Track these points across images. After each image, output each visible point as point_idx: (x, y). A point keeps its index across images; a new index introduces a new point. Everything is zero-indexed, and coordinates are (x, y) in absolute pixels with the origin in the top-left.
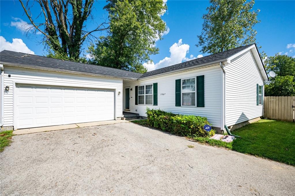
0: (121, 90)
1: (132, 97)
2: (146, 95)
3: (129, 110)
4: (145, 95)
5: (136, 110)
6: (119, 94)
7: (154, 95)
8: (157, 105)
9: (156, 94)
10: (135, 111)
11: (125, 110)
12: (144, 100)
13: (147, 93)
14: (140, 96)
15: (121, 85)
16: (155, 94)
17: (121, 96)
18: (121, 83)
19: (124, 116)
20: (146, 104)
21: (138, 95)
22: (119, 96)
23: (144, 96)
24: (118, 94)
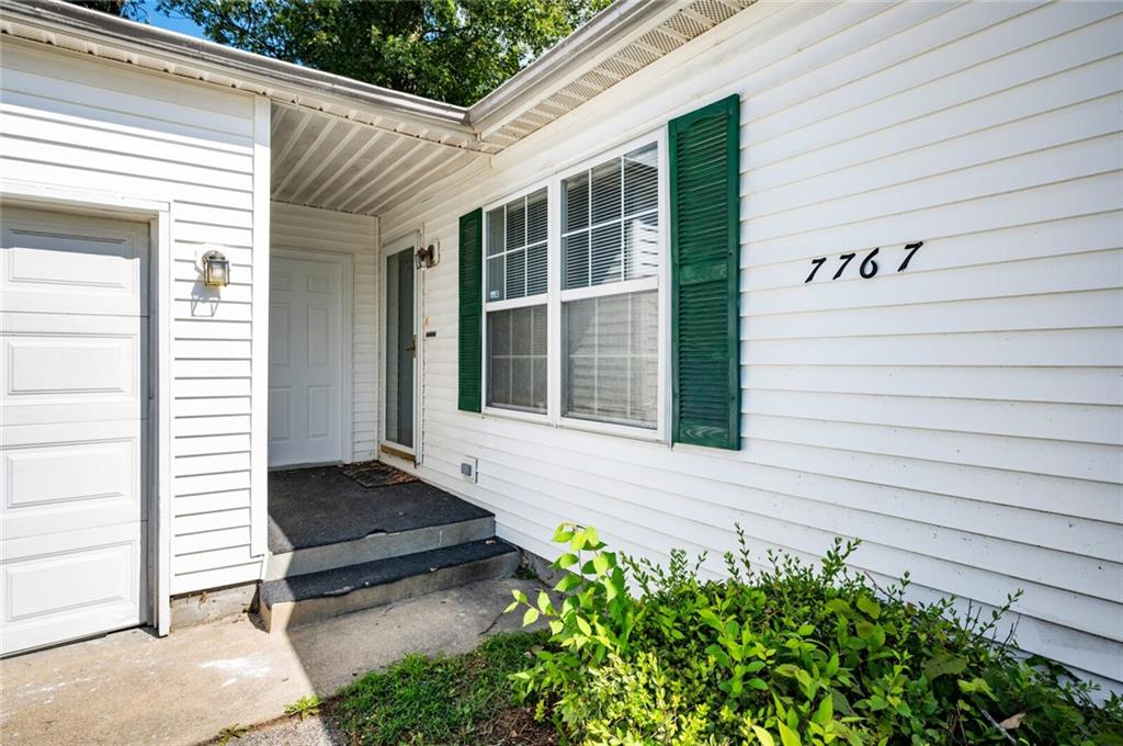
0: (243, 238)
1: (432, 334)
2: (565, 304)
3: (412, 458)
4: (554, 296)
5: (466, 469)
6: (207, 288)
7: (680, 291)
8: (737, 444)
9: (720, 270)
10: (458, 473)
11: (385, 449)
12: (542, 366)
13: (575, 277)
14: (506, 312)
15: (243, 164)
16: (689, 274)
17: (242, 312)
18: (250, 141)
19: (285, 558)
20: (568, 407)
21: (487, 307)
22: (203, 309)
23: (542, 310)
24: (187, 290)
